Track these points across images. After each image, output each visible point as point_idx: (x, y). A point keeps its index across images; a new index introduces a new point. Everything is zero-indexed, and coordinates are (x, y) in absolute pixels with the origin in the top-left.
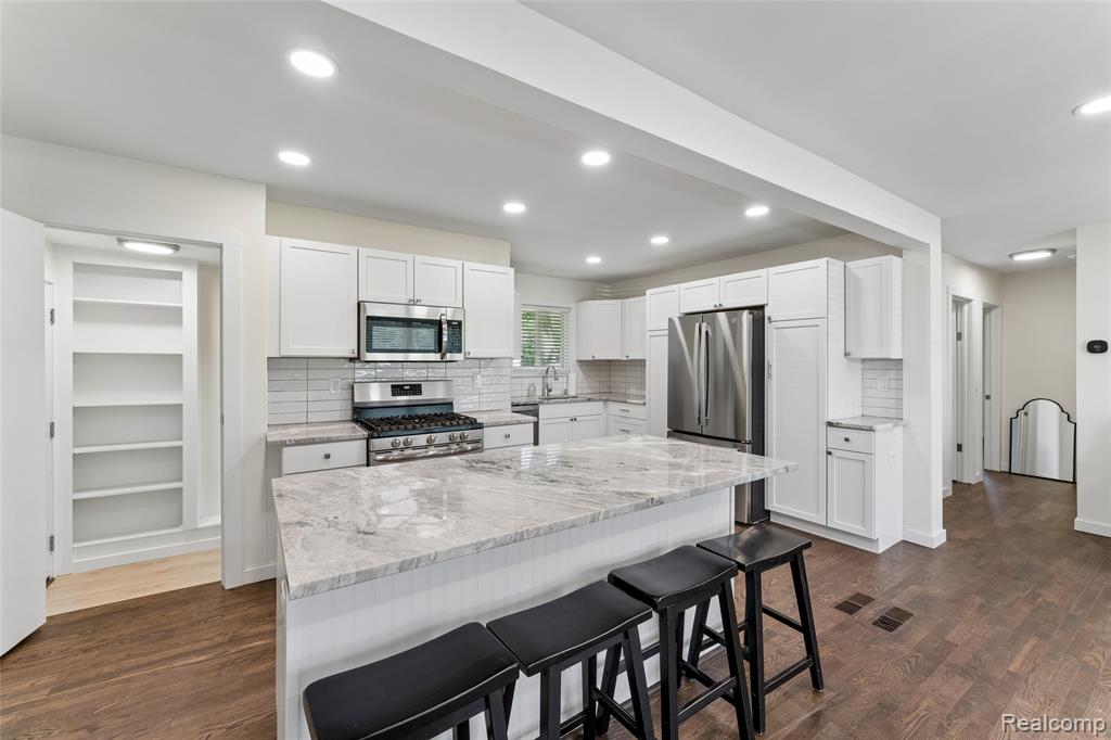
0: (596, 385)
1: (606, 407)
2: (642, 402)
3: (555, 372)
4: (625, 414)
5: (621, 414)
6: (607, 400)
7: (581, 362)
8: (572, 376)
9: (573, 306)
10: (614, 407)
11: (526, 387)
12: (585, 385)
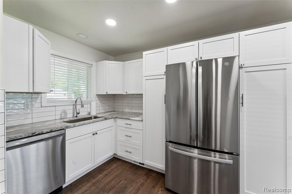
0: (108, 107)
1: (115, 121)
2: (140, 119)
3: (82, 102)
4: (129, 126)
5: (126, 126)
6: (116, 117)
7: (99, 96)
8: (94, 104)
9: (94, 64)
10: (121, 122)
11: (58, 113)
12: (101, 108)
